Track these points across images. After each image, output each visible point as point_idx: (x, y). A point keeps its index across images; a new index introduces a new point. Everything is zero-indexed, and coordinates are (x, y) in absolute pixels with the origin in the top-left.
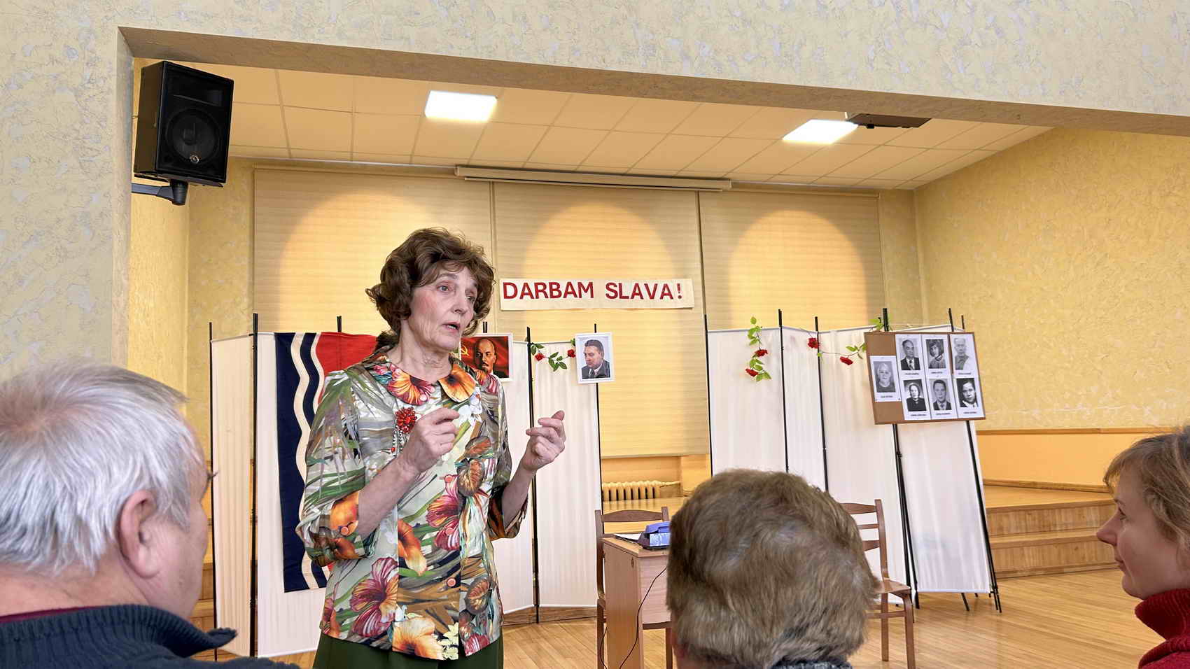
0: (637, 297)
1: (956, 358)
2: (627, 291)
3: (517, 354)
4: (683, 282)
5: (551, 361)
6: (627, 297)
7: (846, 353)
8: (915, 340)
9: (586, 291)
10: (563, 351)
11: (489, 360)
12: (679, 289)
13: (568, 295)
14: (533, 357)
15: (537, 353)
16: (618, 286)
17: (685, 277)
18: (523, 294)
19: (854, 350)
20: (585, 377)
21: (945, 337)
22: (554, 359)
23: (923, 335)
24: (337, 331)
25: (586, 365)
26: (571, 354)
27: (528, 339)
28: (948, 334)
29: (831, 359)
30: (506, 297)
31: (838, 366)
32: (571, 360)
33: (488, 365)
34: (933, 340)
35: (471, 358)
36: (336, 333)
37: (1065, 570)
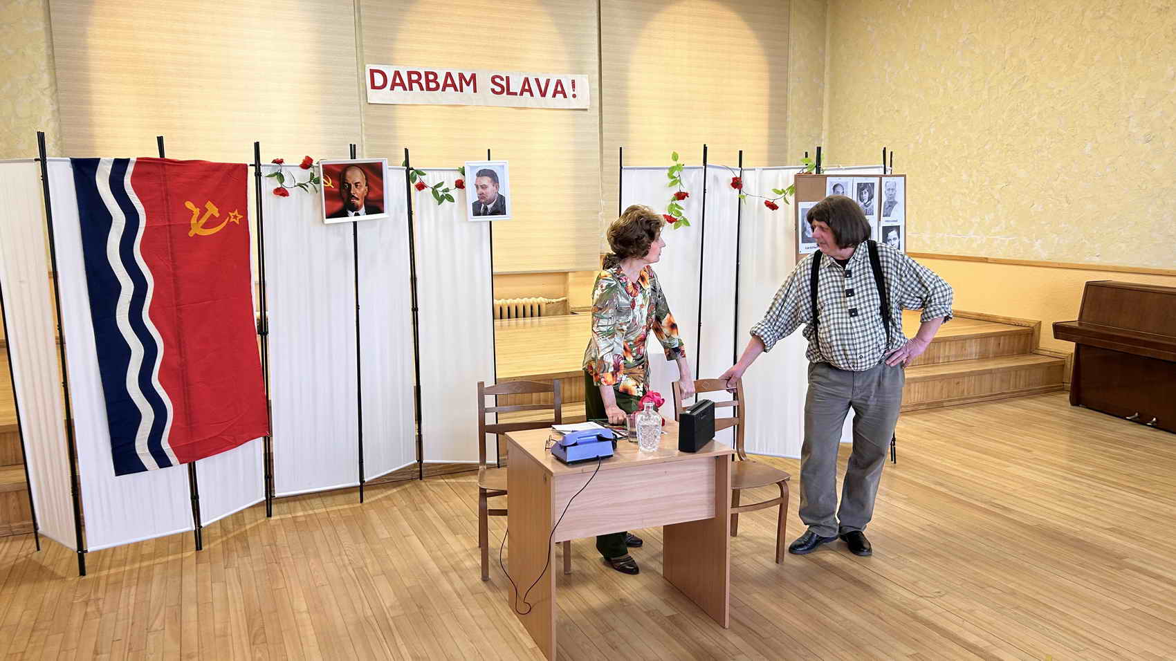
0: (527, 94)
1: (885, 203)
2: (516, 86)
3: (394, 183)
4: (578, 78)
5: (435, 192)
6: (516, 94)
7: (771, 197)
8: (847, 183)
9: (468, 84)
10: (450, 180)
11: (359, 192)
12: (574, 86)
13: (447, 88)
14: (413, 186)
15: (417, 181)
16: (505, 79)
17: (581, 72)
18: (394, 85)
19: (781, 193)
20: (477, 213)
21: (876, 181)
22: (439, 189)
23: (855, 178)
24: (157, 156)
25: (477, 199)
26: (460, 185)
27: (407, 163)
28: (881, 177)
29: (754, 202)
30: (373, 87)
31: (760, 209)
32: (459, 194)
33: (358, 199)
34: (864, 184)
35: (337, 190)
36: (157, 159)
37: (945, 404)
